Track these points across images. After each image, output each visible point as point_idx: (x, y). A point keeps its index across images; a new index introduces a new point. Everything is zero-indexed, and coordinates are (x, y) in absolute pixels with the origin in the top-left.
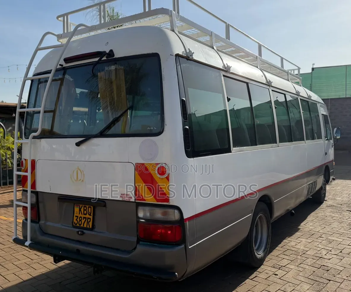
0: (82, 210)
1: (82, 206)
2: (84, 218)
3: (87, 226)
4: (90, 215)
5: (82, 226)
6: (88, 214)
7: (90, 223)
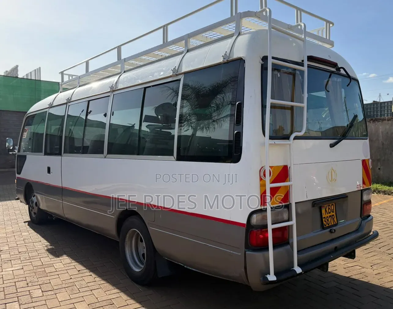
0: (327, 209)
1: (327, 206)
2: (330, 216)
3: (333, 223)
4: (333, 212)
5: (330, 224)
6: (332, 211)
7: (334, 219)
